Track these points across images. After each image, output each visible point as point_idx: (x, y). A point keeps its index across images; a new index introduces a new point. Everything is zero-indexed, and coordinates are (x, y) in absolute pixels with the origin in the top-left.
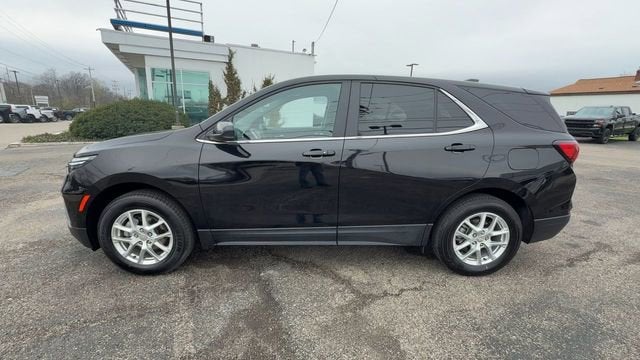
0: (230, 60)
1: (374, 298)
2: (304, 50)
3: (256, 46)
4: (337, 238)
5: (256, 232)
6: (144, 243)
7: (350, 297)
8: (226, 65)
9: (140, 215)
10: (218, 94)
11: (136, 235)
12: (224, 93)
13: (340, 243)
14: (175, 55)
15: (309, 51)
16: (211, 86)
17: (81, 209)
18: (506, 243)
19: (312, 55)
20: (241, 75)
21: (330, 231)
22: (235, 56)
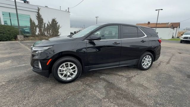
0: (38, 11)
1: (131, 78)
2: (66, 10)
3: (47, 7)
4: (119, 65)
5: (100, 65)
6: (68, 73)
7: (126, 79)
8: (37, 13)
9: (68, 64)
10: (34, 23)
11: (66, 71)
12: (37, 23)
13: (120, 66)
14: (17, 8)
15: (67, 11)
16: (31, 20)
17: (48, 64)
18: (151, 62)
19: (68, 12)
20: (43, 17)
21: (118, 63)
22: (40, 10)
